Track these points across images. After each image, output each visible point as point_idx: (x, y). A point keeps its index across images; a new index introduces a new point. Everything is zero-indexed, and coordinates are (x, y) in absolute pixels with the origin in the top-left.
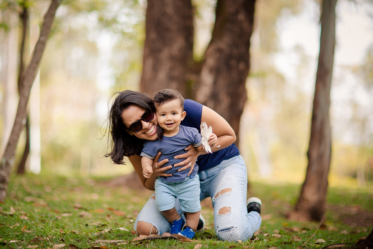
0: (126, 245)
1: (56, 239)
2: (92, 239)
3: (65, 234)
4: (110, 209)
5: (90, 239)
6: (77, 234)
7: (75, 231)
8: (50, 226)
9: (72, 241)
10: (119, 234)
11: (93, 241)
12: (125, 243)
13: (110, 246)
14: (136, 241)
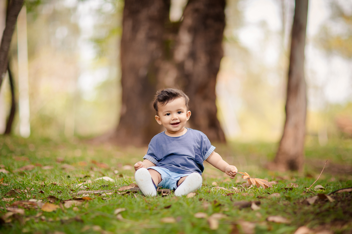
0: (112, 196)
1: (34, 191)
2: (74, 190)
3: (44, 186)
4: (94, 162)
5: (72, 190)
6: (58, 185)
7: (56, 182)
8: (29, 179)
9: (53, 193)
10: (103, 185)
11: (75, 192)
12: (110, 194)
13: (93, 197)
14: (123, 191)
